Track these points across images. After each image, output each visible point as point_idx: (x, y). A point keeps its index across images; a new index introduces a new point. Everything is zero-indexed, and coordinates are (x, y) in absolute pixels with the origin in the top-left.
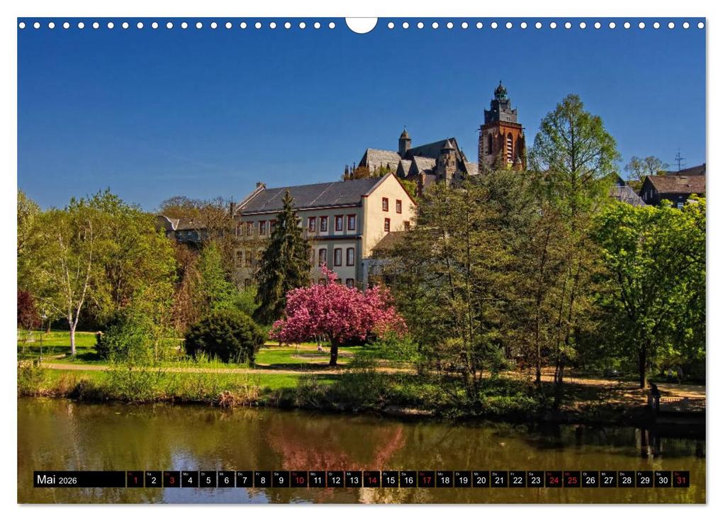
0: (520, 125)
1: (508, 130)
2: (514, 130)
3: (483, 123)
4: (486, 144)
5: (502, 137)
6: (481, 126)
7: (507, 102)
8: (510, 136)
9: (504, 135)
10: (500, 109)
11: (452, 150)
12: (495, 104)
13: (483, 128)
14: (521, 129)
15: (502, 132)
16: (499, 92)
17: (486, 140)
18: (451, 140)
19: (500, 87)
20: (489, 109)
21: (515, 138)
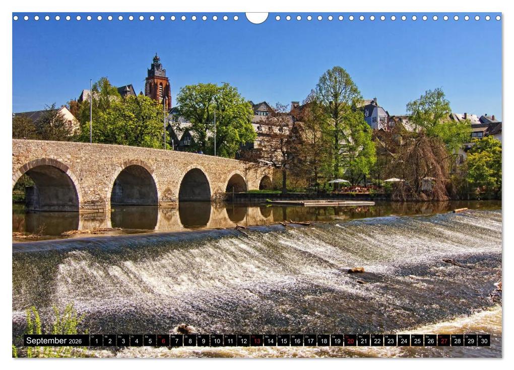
0: (167, 78)
1: (159, 81)
2: (164, 81)
3: (147, 77)
4: (148, 88)
5: (156, 85)
6: (146, 78)
7: (160, 65)
8: (161, 84)
9: (157, 84)
10: (155, 69)
11: (129, 91)
12: (153, 66)
13: (147, 79)
14: (167, 81)
15: (156, 81)
16: (156, 59)
17: (148, 85)
18: (129, 86)
19: (156, 57)
20: (150, 68)
21: (164, 85)
